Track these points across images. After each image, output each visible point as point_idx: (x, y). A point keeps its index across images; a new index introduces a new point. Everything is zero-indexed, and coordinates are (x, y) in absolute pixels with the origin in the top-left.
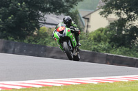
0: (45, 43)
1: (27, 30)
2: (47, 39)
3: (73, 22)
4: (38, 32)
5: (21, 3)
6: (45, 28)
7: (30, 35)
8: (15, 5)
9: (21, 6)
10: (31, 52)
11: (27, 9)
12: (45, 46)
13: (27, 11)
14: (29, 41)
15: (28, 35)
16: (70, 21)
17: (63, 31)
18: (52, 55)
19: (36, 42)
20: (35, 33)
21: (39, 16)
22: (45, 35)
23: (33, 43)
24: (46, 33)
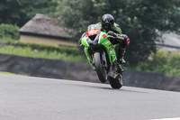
0: (163, 72)
1: (140, 54)
2: (165, 66)
3: (115, 25)
4: (154, 57)
5: (132, 18)
6: (162, 51)
7: (144, 61)
8: (124, 20)
9: (132, 22)
10: (144, 83)
11: (139, 26)
12: (163, 76)
13: (140, 29)
14: (143, 68)
15: (141, 60)
16: (112, 22)
17: (95, 36)
18: (171, 86)
19: (151, 70)
20: (150, 58)
21: (155, 35)
22: (163, 61)
23: (148, 71)
24: (164, 58)
